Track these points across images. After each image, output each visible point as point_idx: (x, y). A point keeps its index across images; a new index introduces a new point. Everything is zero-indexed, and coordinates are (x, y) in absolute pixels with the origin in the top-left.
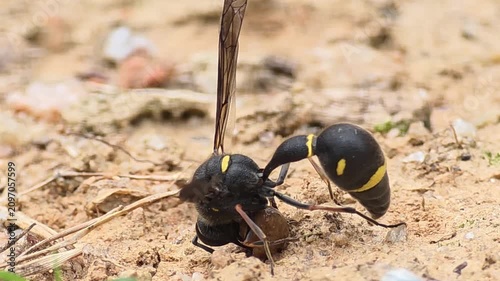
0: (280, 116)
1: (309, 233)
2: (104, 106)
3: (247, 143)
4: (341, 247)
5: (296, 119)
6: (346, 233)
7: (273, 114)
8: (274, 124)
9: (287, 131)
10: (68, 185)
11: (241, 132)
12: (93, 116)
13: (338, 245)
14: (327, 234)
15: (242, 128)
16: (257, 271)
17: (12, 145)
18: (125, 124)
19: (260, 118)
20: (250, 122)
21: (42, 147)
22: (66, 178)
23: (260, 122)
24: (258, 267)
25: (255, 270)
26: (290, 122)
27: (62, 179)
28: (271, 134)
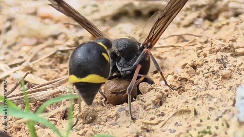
0: (207, 7)
1: (207, 71)
2: (95, 9)
3: (186, 26)
4: (226, 78)
5: (218, 9)
6: (230, 69)
7: (202, 6)
8: (203, 12)
9: (213, 17)
10: (63, 56)
11: (182, 19)
12: (88, 15)
13: (224, 77)
14: (217, 71)
15: (183, 17)
16: (166, 93)
17: (37, 38)
18: (107, 19)
19: (194, 9)
20: (188, 13)
21: (55, 37)
22: (62, 51)
23: (194, 12)
24: (166, 91)
25: (164, 92)
26: (214, 11)
27: (59, 53)
28: (201, 20)
